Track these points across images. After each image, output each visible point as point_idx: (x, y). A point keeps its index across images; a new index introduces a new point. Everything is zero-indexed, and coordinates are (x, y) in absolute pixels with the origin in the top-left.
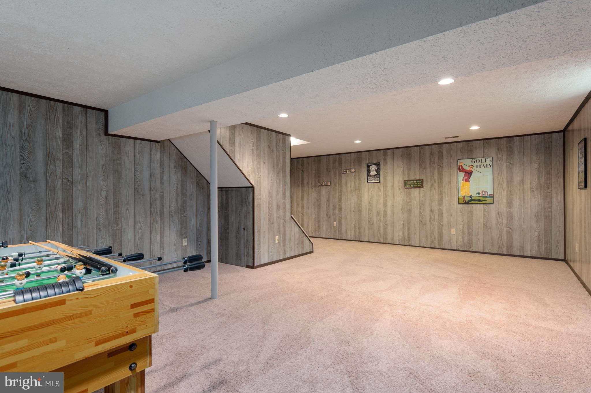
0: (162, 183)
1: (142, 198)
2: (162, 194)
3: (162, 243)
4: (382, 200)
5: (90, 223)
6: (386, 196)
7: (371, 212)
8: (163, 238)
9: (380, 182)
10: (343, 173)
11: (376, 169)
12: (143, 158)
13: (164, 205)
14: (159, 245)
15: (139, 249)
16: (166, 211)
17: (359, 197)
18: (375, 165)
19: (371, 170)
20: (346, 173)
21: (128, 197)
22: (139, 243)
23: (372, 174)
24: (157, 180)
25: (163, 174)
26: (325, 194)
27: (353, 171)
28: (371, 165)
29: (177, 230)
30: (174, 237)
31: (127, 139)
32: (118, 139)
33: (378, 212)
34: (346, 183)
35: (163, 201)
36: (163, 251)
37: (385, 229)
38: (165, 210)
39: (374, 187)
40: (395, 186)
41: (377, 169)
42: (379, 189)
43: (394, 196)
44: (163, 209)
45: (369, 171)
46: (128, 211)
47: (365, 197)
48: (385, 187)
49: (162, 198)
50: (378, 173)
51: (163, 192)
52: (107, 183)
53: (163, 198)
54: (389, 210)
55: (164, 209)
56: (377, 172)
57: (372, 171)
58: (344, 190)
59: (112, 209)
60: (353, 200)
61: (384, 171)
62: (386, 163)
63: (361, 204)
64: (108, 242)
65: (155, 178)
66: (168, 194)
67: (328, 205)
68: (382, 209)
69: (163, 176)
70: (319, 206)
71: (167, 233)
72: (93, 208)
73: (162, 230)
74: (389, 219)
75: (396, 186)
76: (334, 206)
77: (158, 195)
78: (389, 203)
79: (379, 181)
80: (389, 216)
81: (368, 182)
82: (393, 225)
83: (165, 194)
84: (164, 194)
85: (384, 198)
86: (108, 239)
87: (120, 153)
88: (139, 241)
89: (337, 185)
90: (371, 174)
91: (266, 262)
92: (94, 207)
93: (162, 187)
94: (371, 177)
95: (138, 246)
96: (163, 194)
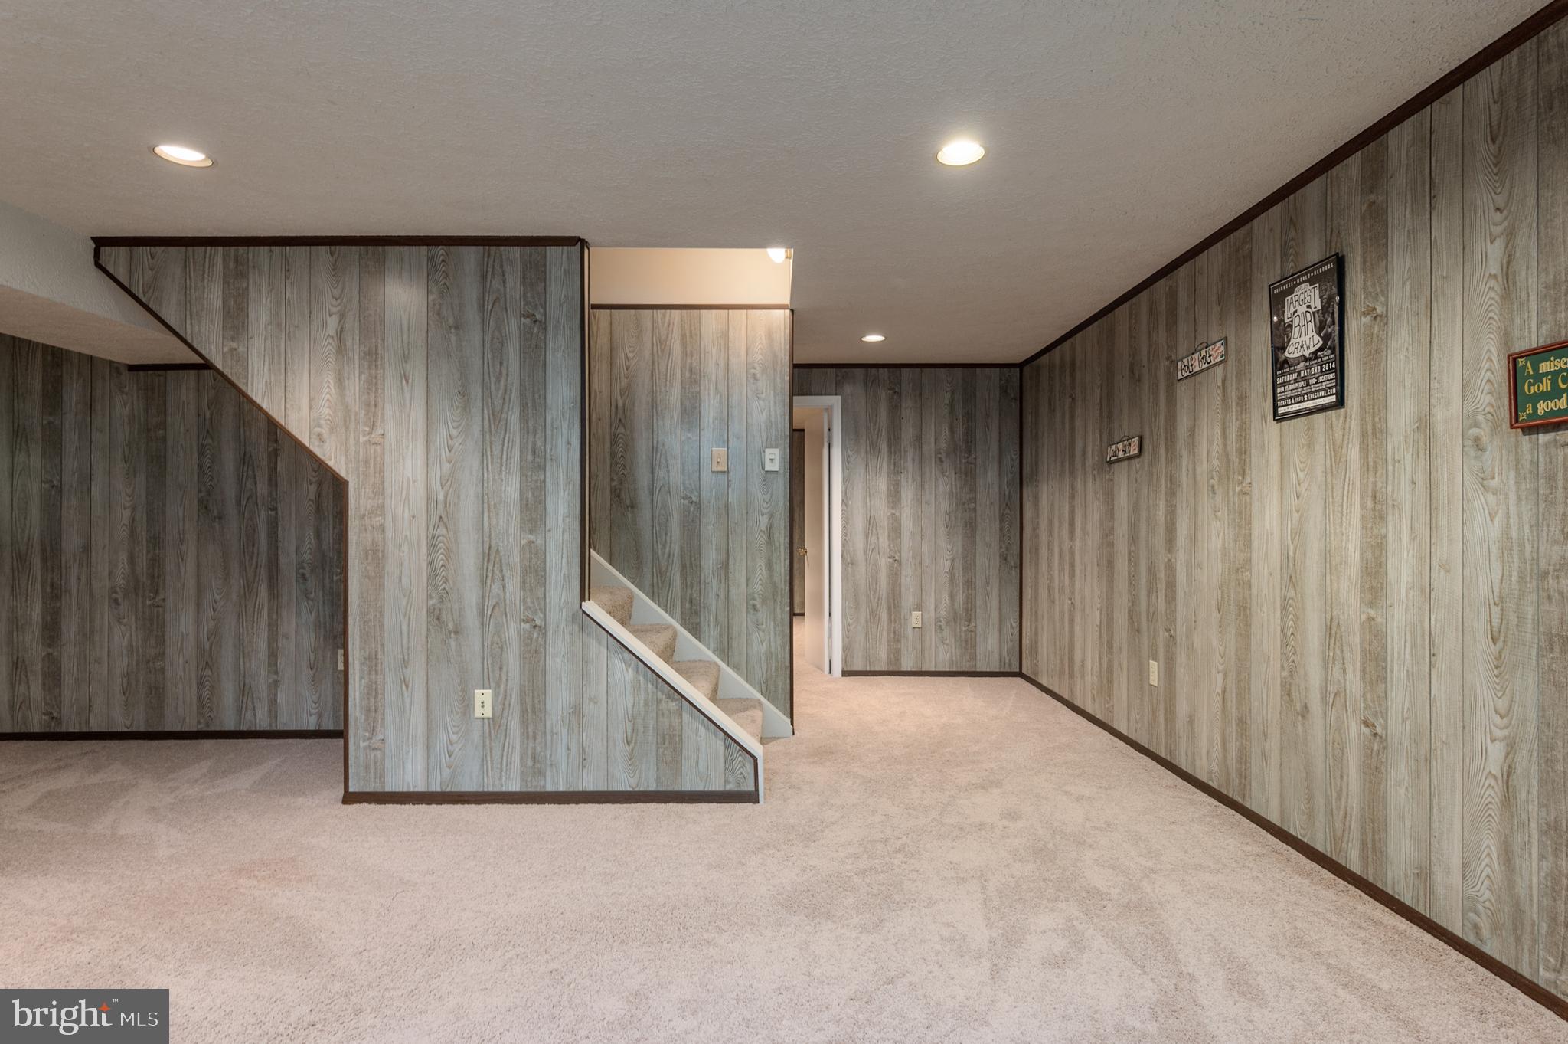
0: (273, 482)
1: (217, 526)
2: (273, 513)
3: (273, 654)
4: (1352, 543)
5: (96, 585)
6: (1378, 510)
7: (1296, 625)
8: (277, 641)
9: (1340, 403)
10: (1180, 377)
11: (1319, 307)
12: (221, 415)
13: (280, 544)
14: (263, 656)
15: (207, 662)
16: (287, 562)
17: (1242, 519)
18: (1311, 281)
19: (1290, 326)
20: (1193, 375)
21: (181, 524)
22: (207, 647)
23: (1296, 355)
24: (257, 474)
25: (276, 456)
26: (1126, 506)
27: (1216, 352)
28: (1290, 291)
29: (319, 621)
30: (308, 640)
31: (181, 372)
32: (159, 375)
33: (1331, 629)
34: (1192, 432)
35: (276, 533)
36: (276, 677)
37: (1374, 772)
38: (283, 561)
39: (1310, 445)
40: (1439, 415)
41: (1326, 308)
42: (1337, 453)
43: (1432, 508)
44: (277, 555)
45: (1280, 335)
46: (182, 559)
47: (1269, 518)
48: (1374, 434)
49: (274, 526)
50: (1326, 338)
51: (277, 509)
52: (134, 488)
53: (277, 524)
54: (1397, 619)
55: (280, 558)
56: (1320, 328)
57: (1296, 331)
58: (1184, 479)
59: (145, 552)
60: (1216, 536)
61: (1365, 314)
62: (1379, 242)
63: (1247, 563)
64: (133, 634)
65: (253, 468)
66: (291, 514)
67: (1133, 559)
68: (1353, 612)
69: (276, 463)
70: (1110, 563)
71: (288, 624)
72: (104, 548)
73: (274, 617)
74: (1398, 700)
75: (1448, 415)
76: (1151, 570)
77: (262, 517)
78: (1401, 572)
79: (1333, 399)
80: (1398, 673)
81: (1281, 411)
82: (1428, 760)
83: (282, 513)
84: (280, 513)
85: (1364, 528)
86: (133, 627)
87: (163, 411)
88: (208, 639)
89: (1162, 452)
90: (1292, 352)
91: (414, 787)
92: (105, 546)
93: (274, 493)
94: (1292, 377)
95: (207, 654)
96: (277, 513)
